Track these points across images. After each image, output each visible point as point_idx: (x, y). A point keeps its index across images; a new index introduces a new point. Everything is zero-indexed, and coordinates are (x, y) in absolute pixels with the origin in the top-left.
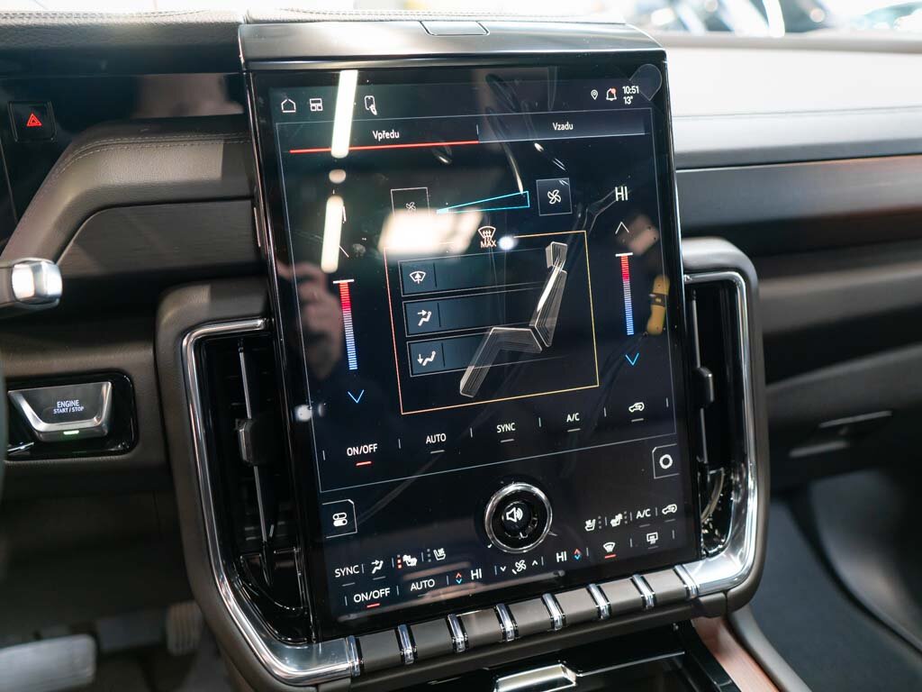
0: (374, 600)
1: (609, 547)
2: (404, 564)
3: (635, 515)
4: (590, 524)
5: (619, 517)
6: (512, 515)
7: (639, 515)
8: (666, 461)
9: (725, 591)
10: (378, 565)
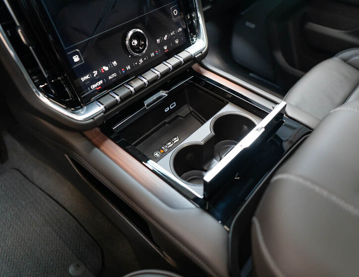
0: (98, 86)
1: (165, 48)
2: (104, 70)
3: (170, 34)
4: (158, 41)
5: (166, 36)
6: (134, 43)
7: (172, 34)
8: (175, 12)
9: (201, 53)
10: (95, 73)
